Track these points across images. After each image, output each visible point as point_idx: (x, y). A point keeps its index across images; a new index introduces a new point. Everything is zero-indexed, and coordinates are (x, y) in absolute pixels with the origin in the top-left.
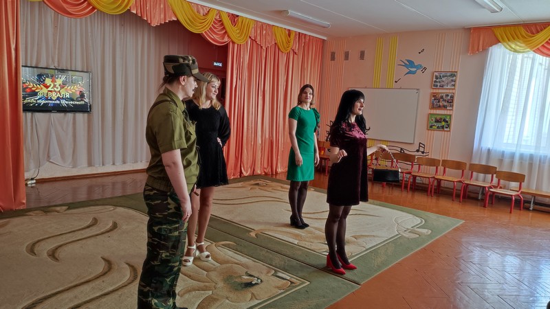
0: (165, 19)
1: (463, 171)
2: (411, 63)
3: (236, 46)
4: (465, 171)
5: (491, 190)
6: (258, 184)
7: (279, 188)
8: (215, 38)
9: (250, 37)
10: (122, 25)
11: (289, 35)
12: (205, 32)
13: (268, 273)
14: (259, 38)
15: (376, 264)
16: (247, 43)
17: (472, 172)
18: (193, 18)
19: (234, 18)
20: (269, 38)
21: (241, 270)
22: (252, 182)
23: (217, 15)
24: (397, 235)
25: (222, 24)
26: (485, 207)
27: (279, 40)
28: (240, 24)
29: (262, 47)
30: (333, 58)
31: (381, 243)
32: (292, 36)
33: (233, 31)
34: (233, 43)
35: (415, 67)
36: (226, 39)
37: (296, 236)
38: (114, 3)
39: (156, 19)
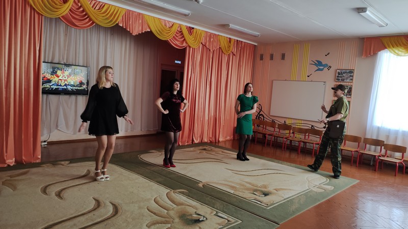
0: (142, 30)
1: (359, 143)
2: (319, 63)
3: (191, 49)
4: (360, 143)
5: (380, 158)
6: (205, 149)
7: (221, 153)
8: (177, 44)
9: (202, 43)
10: (112, 34)
11: (230, 42)
12: (170, 40)
13: (211, 213)
14: (208, 43)
15: (291, 210)
16: (199, 47)
17: (366, 145)
18: (162, 30)
19: (190, 30)
20: (215, 44)
21: (192, 211)
22: (201, 148)
23: (178, 28)
24: (308, 189)
25: (182, 34)
26: (375, 170)
27: (222, 45)
28: (195, 34)
29: (210, 50)
30: (262, 59)
31: (296, 195)
32: (232, 43)
33: (190, 39)
34: (190, 47)
35: (322, 65)
36: (184, 44)
37: (233, 187)
38: (107, 19)
39: (136, 30)
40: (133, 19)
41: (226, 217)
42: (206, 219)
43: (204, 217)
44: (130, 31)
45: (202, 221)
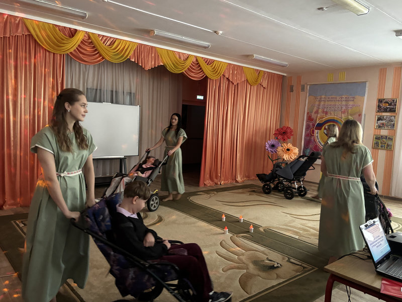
9: (225, 76)
13: (283, 259)
18: (176, 63)
20: (239, 76)
23: (193, 60)
27: (249, 77)
29: (233, 84)
37: (297, 233)
38: (118, 54)
39: (149, 65)
40: (146, 53)
41: (300, 264)
42: (281, 265)
43: (278, 263)
44: (141, 66)
45: (278, 267)
